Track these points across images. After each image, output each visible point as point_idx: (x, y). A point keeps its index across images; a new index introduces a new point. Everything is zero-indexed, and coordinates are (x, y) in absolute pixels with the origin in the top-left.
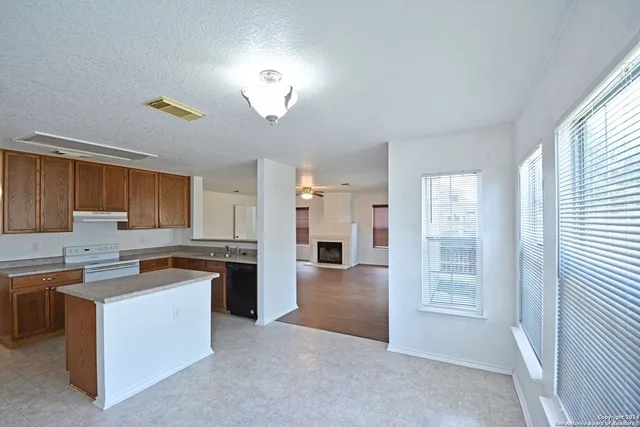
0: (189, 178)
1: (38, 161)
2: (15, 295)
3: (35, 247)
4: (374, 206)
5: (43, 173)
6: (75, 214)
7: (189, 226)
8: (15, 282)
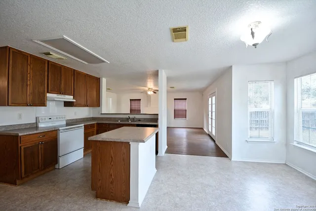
0: (99, 78)
1: (29, 57)
2: (22, 148)
3: (20, 116)
4: (175, 99)
5: (31, 67)
6: (48, 95)
7: (99, 106)
8: (22, 139)
